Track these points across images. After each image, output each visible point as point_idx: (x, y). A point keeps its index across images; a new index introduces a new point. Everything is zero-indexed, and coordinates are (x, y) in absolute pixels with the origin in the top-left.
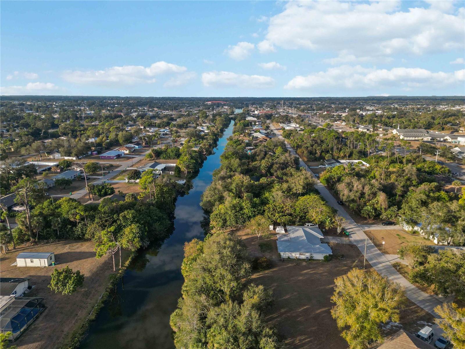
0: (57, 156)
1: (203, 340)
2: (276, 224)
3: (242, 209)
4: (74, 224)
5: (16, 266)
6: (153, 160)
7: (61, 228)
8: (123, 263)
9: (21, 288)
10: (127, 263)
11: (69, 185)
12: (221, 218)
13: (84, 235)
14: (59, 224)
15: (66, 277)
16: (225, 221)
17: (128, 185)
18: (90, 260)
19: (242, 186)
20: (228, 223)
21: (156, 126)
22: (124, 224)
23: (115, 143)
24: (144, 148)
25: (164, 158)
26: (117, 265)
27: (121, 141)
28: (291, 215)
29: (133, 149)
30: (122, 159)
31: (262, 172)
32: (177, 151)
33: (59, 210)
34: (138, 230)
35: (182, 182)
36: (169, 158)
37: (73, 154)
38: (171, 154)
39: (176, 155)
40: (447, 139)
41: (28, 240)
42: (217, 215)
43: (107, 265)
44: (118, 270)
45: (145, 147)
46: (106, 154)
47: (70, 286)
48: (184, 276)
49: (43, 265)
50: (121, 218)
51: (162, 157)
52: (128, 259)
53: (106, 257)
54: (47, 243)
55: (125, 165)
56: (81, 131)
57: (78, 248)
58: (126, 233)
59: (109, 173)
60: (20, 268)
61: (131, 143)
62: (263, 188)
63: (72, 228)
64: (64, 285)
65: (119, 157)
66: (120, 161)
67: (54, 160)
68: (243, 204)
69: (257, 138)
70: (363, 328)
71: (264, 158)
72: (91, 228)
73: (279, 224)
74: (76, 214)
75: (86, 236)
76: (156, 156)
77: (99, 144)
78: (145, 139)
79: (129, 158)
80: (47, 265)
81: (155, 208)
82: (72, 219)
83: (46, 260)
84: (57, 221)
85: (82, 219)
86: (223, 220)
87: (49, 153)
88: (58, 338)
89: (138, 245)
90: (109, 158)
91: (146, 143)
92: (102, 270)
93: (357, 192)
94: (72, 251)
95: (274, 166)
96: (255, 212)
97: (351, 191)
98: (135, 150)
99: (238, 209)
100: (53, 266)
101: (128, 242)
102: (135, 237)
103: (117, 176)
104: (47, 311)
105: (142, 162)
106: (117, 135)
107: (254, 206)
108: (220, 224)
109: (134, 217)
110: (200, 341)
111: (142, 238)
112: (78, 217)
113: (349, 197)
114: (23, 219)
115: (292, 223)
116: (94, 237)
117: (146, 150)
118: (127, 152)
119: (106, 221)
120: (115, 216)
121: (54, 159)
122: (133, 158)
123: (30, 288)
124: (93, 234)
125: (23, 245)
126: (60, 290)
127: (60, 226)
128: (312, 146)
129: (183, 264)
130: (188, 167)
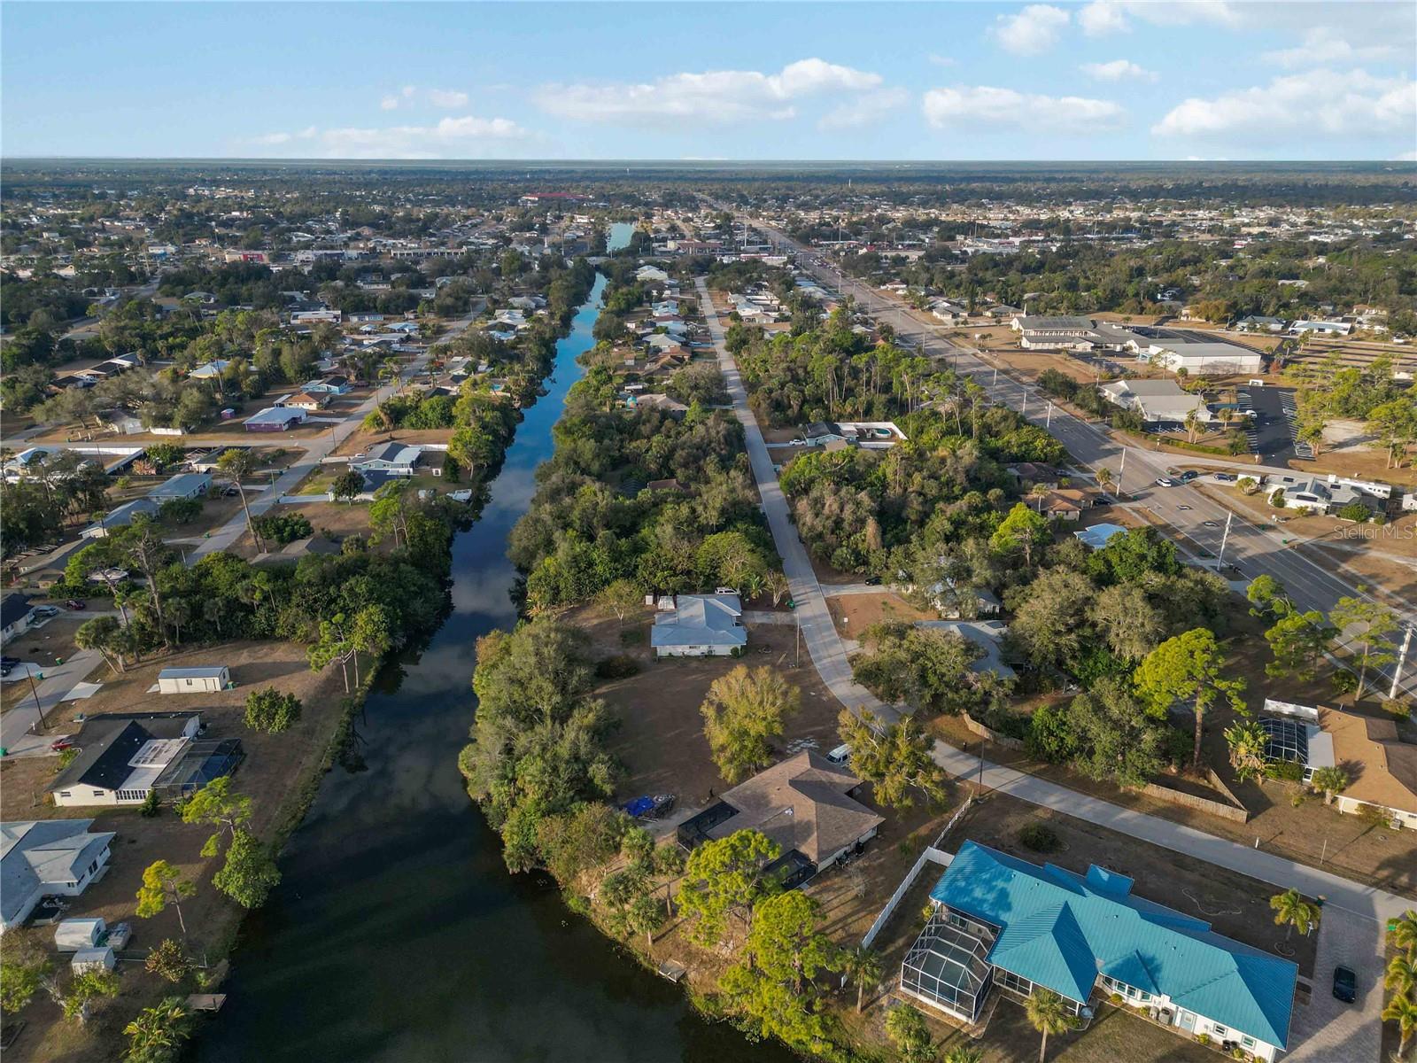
0: (132, 425)
2: (658, 593)
3: (591, 564)
4: (250, 609)
5: (158, 692)
6: (385, 431)
7: (223, 620)
8: (362, 679)
9: (192, 726)
10: (369, 679)
12: (548, 584)
13: (273, 630)
14: (219, 610)
15: (272, 705)
16: (556, 591)
17: (334, 509)
18: (298, 676)
20: (563, 595)
22: (352, 605)
23: (275, 378)
24: (353, 390)
25: (412, 425)
26: (352, 683)
27: (290, 373)
28: (689, 573)
29: (328, 399)
30: (303, 431)
31: (651, 468)
32: (444, 408)
34: (382, 617)
35: (463, 495)
36: (426, 425)
38: (430, 415)
39: (443, 417)
41: (161, 644)
42: (540, 579)
43: (332, 684)
44: (353, 691)
46: (263, 416)
47: (281, 719)
48: (479, 695)
49: (211, 688)
50: (345, 594)
51: (406, 424)
52: (369, 672)
53: (327, 671)
54: (201, 648)
55: (314, 448)
57: (266, 655)
58: (360, 623)
59: (281, 473)
60: (167, 696)
61: (319, 375)
62: (644, 512)
63: (246, 616)
64: (271, 718)
65: (294, 424)
66: (298, 437)
67: (124, 438)
68: (595, 556)
69: (658, 350)
71: (657, 430)
72: (286, 616)
73: (664, 593)
74: (254, 590)
75: (279, 631)
76: (391, 421)
78: (354, 366)
79: (320, 427)
80: (219, 689)
82: (245, 600)
83: (217, 679)
84: (216, 604)
85: (266, 598)
86: (552, 589)
87: (107, 418)
89: (385, 646)
90: (270, 430)
91: (360, 376)
92: (324, 692)
94: (259, 661)
96: (617, 570)
98: (331, 400)
99: (583, 565)
100: (231, 689)
101: (365, 640)
102: (378, 631)
103: (303, 482)
105: (359, 438)
106: (277, 353)
107: (616, 556)
108: (548, 597)
111: (391, 632)
112: (258, 595)
115: (690, 589)
116: (294, 633)
117: (360, 398)
118: (314, 407)
119: (315, 601)
122: (331, 425)
123: (203, 726)
124: (293, 626)
125: (152, 655)
126: (265, 725)
127: (222, 613)
128: (782, 386)
129: (476, 676)
130: (474, 456)
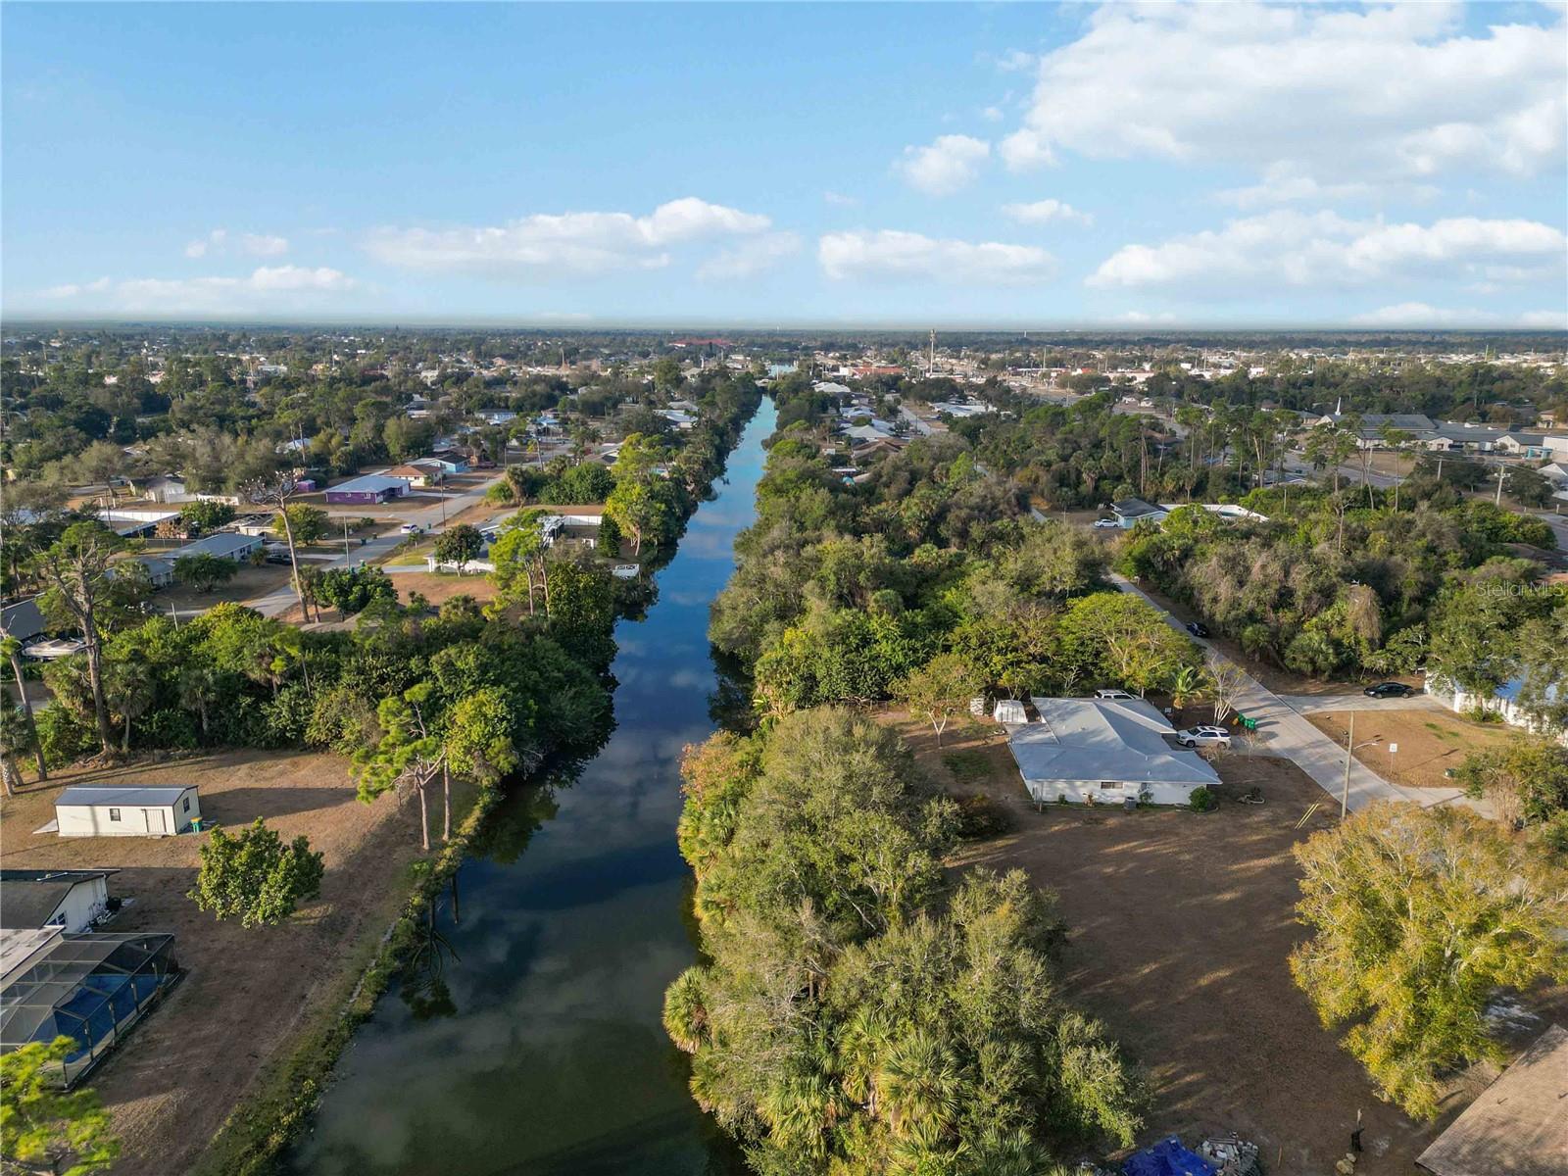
0: (173, 491)
1: (827, 1064)
2: (995, 693)
3: (866, 641)
4: (263, 692)
5: (54, 835)
6: (515, 506)
7: (214, 709)
8: (456, 822)
9: (82, 904)
10: (469, 825)
11: (228, 578)
12: (795, 670)
13: (301, 730)
14: (207, 690)
15: (256, 860)
16: (811, 681)
17: (435, 580)
18: (330, 813)
19: (860, 568)
20: (823, 689)
21: (507, 407)
22: (447, 690)
23: (375, 456)
24: (474, 471)
25: (552, 499)
26: (435, 830)
27: (394, 449)
28: (1043, 659)
29: (440, 475)
30: (399, 504)
31: (910, 537)
32: (596, 477)
33: (205, 645)
34: (502, 709)
35: (626, 572)
36: (571, 499)
37: (231, 484)
38: (577, 485)
39: (594, 489)
40: (1504, 447)
41: (94, 749)
42: (779, 662)
43: (397, 832)
44: (438, 846)
45: (479, 468)
46: (347, 487)
47: (272, 894)
48: (692, 858)
49: (157, 829)
50: (436, 669)
51: (544, 498)
52: (470, 812)
53: (390, 802)
54: (165, 758)
56: (249, 418)
57: (282, 774)
58: (460, 719)
59: (364, 543)
60: (68, 841)
61: (431, 454)
62: (926, 580)
63: (255, 706)
64: (251, 890)
65: (392, 495)
66: (396, 510)
67: (161, 505)
68: (874, 625)
69: (863, 441)
70: (1422, 1018)
71: (908, 492)
72: (327, 703)
73: (1003, 694)
74: (274, 652)
75: (312, 734)
76: (523, 494)
77: (320, 459)
78: (478, 445)
79: (426, 502)
80: (171, 830)
81: (550, 643)
82: (256, 675)
83: (169, 810)
84: (201, 679)
85: (294, 674)
86: (802, 679)
87: (145, 483)
88: (239, 1080)
89: (505, 764)
90: (358, 500)
91: (483, 458)
92: (381, 845)
93: (1265, 586)
94: (264, 785)
95: (950, 517)
96: (915, 651)
97: (1241, 584)
98: (445, 477)
99: (854, 641)
100: (197, 832)
101: (468, 751)
102: (493, 735)
103: (393, 554)
104: (186, 984)
105: (477, 512)
106: (379, 429)
107: (910, 632)
108: (795, 692)
109: (484, 668)
110: (815, 1068)
111: (517, 740)
112: (278, 665)
113: (1235, 603)
114: (75, 673)
115: (1054, 689)
116: (339, 736)
117: (482, 477)
118: (420, 482)
119: (382, 680)
120: (413, 663)
121: (162, 501)
122: (439, 500)
123: (113, 905)
124: (337, 725)
125: (74, 768)
126: (235, 907)
127: (211, 696)
128: (1065, 459)
129: (685, 821)
130: (644, 523)
